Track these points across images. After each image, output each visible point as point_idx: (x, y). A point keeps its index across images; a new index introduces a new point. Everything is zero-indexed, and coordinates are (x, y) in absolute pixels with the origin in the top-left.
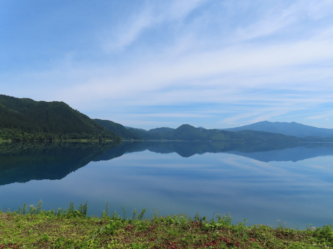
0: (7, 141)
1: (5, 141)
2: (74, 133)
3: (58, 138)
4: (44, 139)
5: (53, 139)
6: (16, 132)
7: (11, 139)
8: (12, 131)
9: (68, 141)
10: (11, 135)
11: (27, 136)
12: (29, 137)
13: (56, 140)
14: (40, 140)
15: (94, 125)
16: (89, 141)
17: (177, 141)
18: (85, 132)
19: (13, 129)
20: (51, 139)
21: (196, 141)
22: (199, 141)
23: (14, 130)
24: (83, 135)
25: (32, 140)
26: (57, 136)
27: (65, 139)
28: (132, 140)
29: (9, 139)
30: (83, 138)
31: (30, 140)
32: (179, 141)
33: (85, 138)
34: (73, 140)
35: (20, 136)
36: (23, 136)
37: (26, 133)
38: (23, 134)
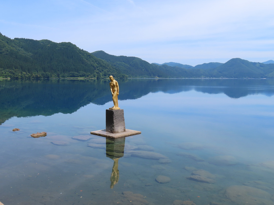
0: (6, 79)
1: (5, 79)
2: (72, 72)
3: (56, 76)
4: (40, 77)
5: (51, 77)
6: (17, 72)
7: (11, 78)
8: (13, 71)
9: (66, 78)
10: (10, 74)
11: (25, 75)
12: (26, 76)
13: (54, 78)
14: (36, 78)
15: (97, 63)
16: (86, 78)
17: (221, 78)
18: (83, 71)
19: (13, 70)
20: (48, 77)
21: (245, 78)
22: (249, 78)
23: (15, 70)
24: (81, 73)
25: (29, 78)
26: (56, 74)
27: (63, 77)
28: (157, 78)
29: (8, 77)
30: (81, 76)
31: (27, 78)
32: (224, 78)
33: (83, 76)
34: (71, 78)
35: (18, 75)
36: (21, 75)
37: (24, 73)
38: (22, 73)
